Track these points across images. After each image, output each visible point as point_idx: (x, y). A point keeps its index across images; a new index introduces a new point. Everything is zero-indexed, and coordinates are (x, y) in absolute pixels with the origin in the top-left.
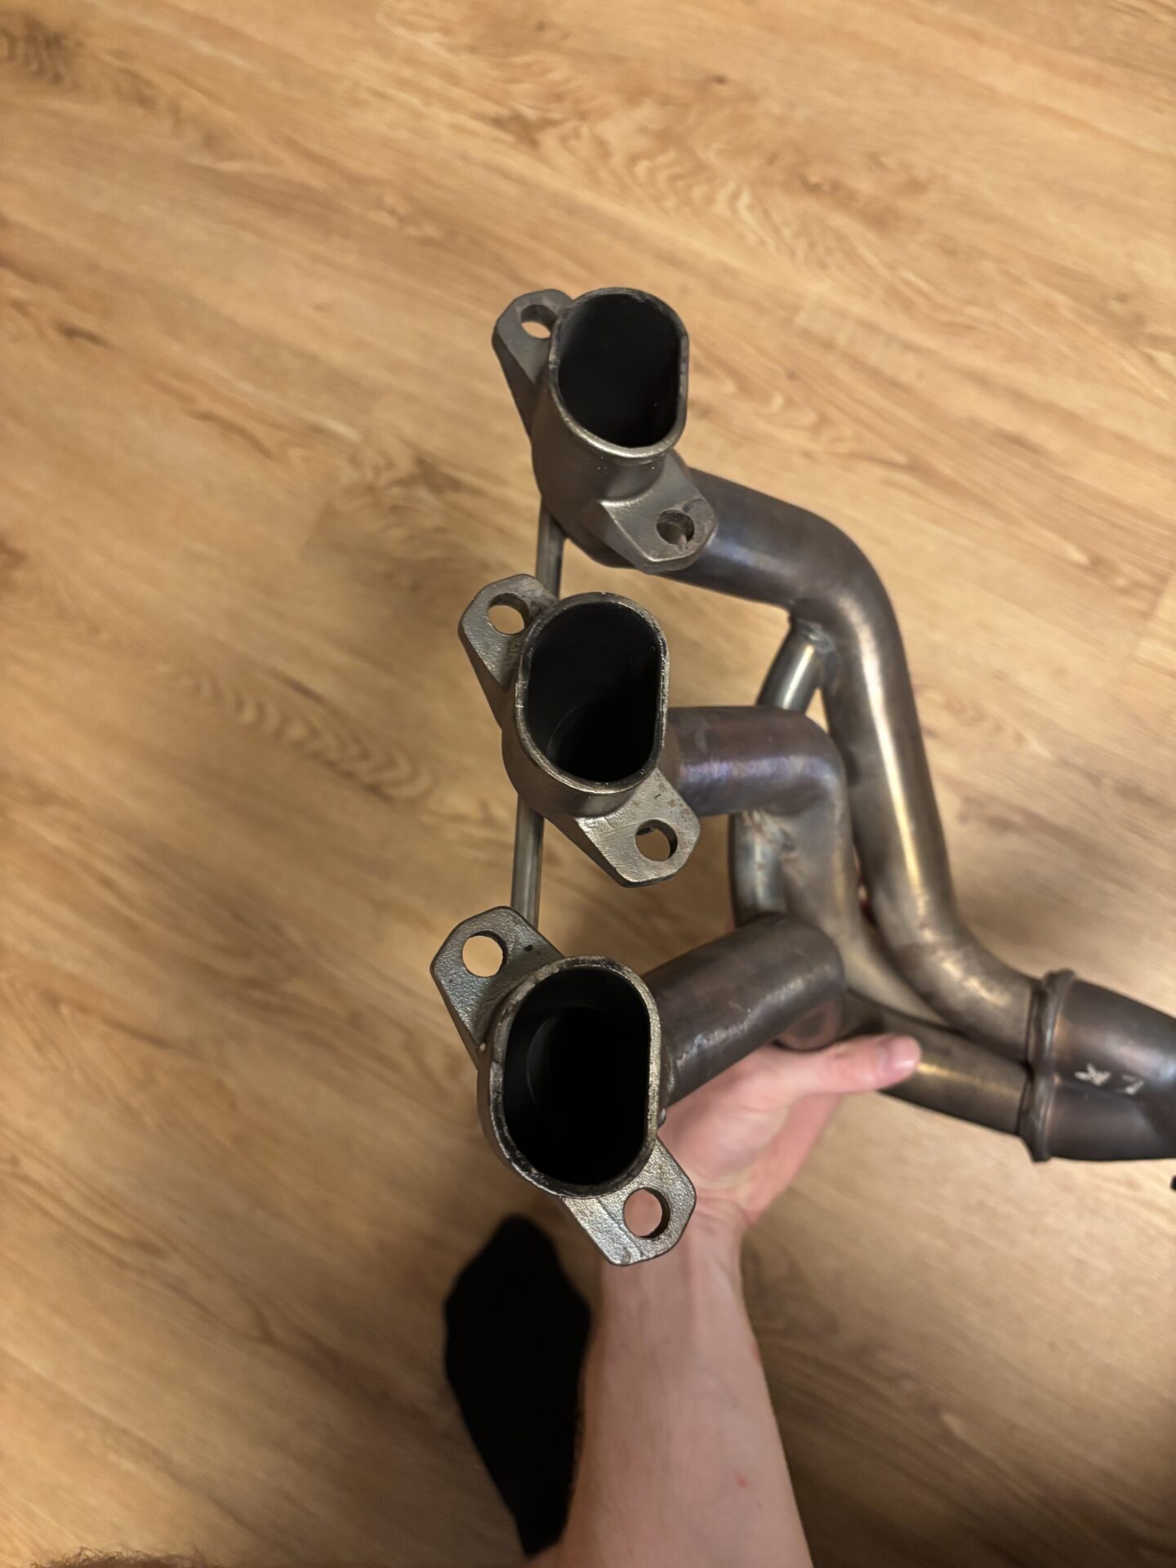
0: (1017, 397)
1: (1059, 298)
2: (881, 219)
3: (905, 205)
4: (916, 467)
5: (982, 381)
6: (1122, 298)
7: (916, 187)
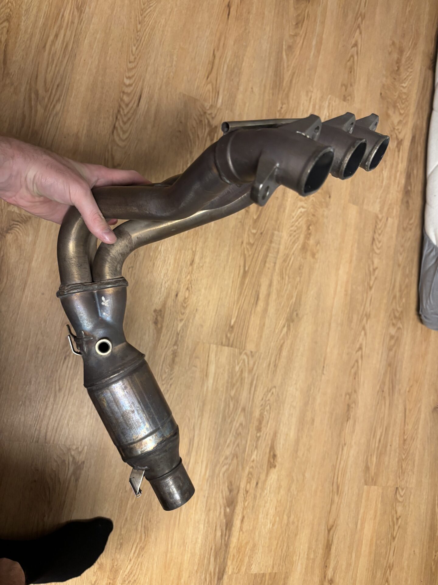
0: (268, 295)
1: (294, 299)
2: (304, 248)
3: (309, 254)
4: (245, 273)
5: (270, 285)
6: (297, 315)
7: (313, 255)
